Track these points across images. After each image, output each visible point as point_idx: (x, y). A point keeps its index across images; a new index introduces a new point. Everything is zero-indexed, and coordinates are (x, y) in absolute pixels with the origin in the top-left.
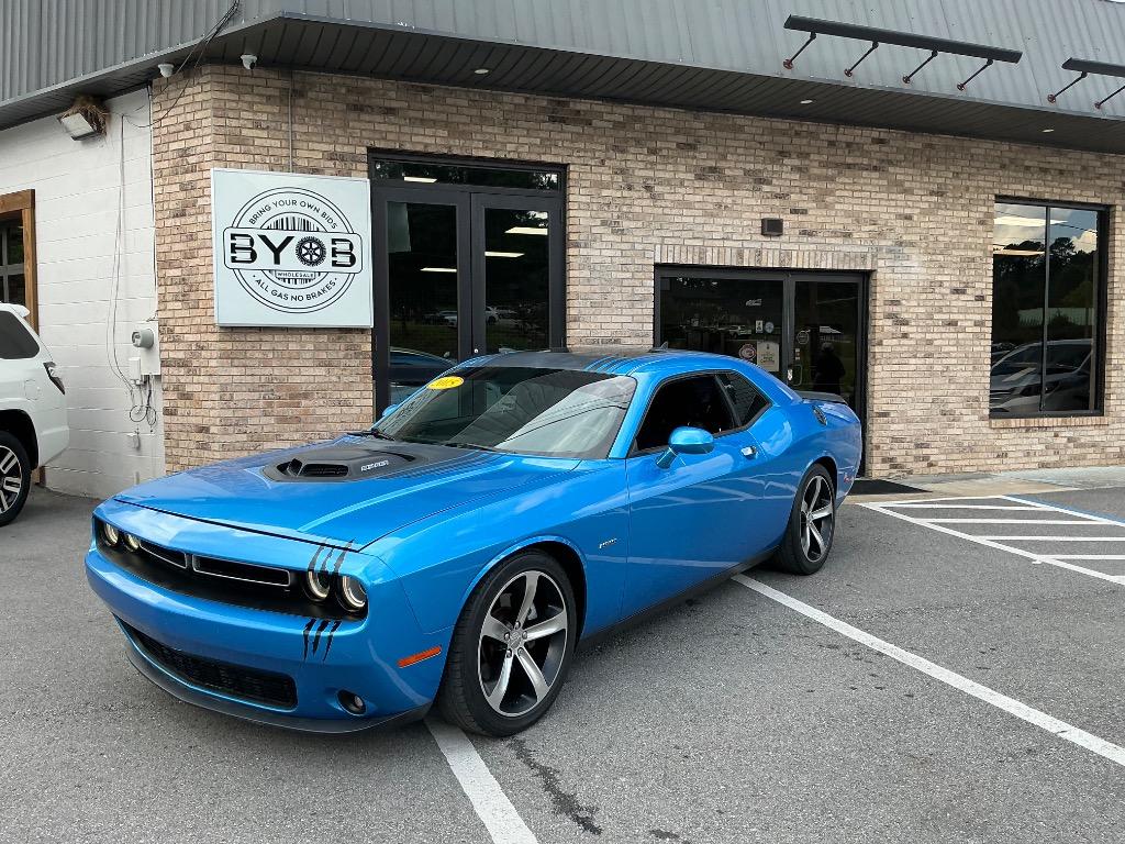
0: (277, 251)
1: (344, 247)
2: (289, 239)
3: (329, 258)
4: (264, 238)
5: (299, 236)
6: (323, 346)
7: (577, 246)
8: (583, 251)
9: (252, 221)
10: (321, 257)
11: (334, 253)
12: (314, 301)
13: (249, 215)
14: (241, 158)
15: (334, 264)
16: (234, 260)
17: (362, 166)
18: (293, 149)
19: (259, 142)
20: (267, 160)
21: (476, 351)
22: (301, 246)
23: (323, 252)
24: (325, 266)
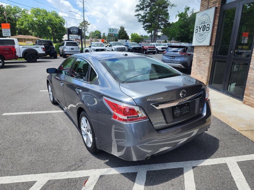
0: (200, 29)
1: (208, 26)
2: (202, 26)
4: (199, 27)
5: (203, 25)
6: (205, 50)
10: (205, 29)
11: (207, 28)
13: (199, 22)
14: (202, 9)
15: (207, 31)
16: (196, 32)
17: (218, 3)
18: (209, 4)
19: (205, 5)
20: (206, 8)
21: (232, 52)
22: (203, 27)
23: (205, 28)
24: (205, 31)
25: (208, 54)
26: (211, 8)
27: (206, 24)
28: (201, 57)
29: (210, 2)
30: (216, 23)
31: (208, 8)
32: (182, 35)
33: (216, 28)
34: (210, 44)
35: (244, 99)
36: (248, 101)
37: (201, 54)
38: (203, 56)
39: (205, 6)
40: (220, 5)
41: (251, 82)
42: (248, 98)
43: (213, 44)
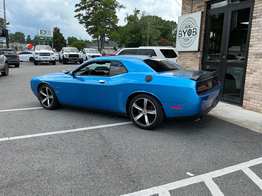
0: (185, 33)
1: (195, 30)
2: (187, 30)
3: (192, 34)
4: (183, 31)
5: (188, 29)
6: (192, 56)
7: (255, 18)
8: (257, 20)
9: (182, 27)
10: (191, 34)
11: (193, 32)
12: (189, 45)
13: (182, 26)
14: (185, 13)
15: (193, 35)
16: (179, 37)
17: (203, 8)
18: (192, 8)
19: (188, 8)
20: (188, 12)
21: (224, 57)
22: (188, 32)
23: (191, 32)
24: (191, 36)
25: (196, 60)
26: (195, 12)
27: (192, 29)
28: (187, 64)
29: (193, 6)
30: (203, 28)
31: (192, 12)
32: (133, 41)
33: (203, 32)
34: (199, 50)
35: (244, 104)
36: (248, 105)
37: (187, 60)
38: (191, 62)
39: (188, 10)
40: (206, 10)
41: (249, 86)
42: (248, 102)
43: (201, 49)
